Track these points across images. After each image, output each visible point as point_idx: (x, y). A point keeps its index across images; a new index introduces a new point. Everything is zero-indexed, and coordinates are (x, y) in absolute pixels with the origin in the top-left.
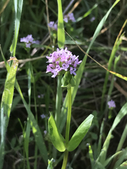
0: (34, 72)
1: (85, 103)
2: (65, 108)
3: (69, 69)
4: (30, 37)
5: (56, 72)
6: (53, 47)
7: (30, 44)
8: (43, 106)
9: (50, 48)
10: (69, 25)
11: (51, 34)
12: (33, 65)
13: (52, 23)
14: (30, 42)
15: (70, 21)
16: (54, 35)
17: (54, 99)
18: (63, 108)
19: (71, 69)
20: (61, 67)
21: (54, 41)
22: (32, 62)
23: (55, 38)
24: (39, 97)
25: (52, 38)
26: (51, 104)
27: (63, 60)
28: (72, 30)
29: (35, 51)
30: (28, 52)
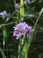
0: (7, 31)
1: (35, 49)
2: (23, 52)
3: (26, 35)
4: (5, 12)
5: (19, 36)
6: (18, 17)
7: (5, 16)
8: (12, 50)
9: (16, 18)
10: (27, 5)
11: (17, 10)
12: (7, 28)
13: (17, 4)
14: (5, 15)
15: (27, 3)
16: (18, 11)
17: (18, 46)
18: (22, 53)
19: (28, 34)
20: (22, 33)
21: (18, 14)
22: (6, 26)
23: (19, 12)
24: (9, 45)
25: (17, 12)
26: (16, 49)
27: (23, 29)
28: (28, 8)
29: (8, 19)
30: (4, 20)
